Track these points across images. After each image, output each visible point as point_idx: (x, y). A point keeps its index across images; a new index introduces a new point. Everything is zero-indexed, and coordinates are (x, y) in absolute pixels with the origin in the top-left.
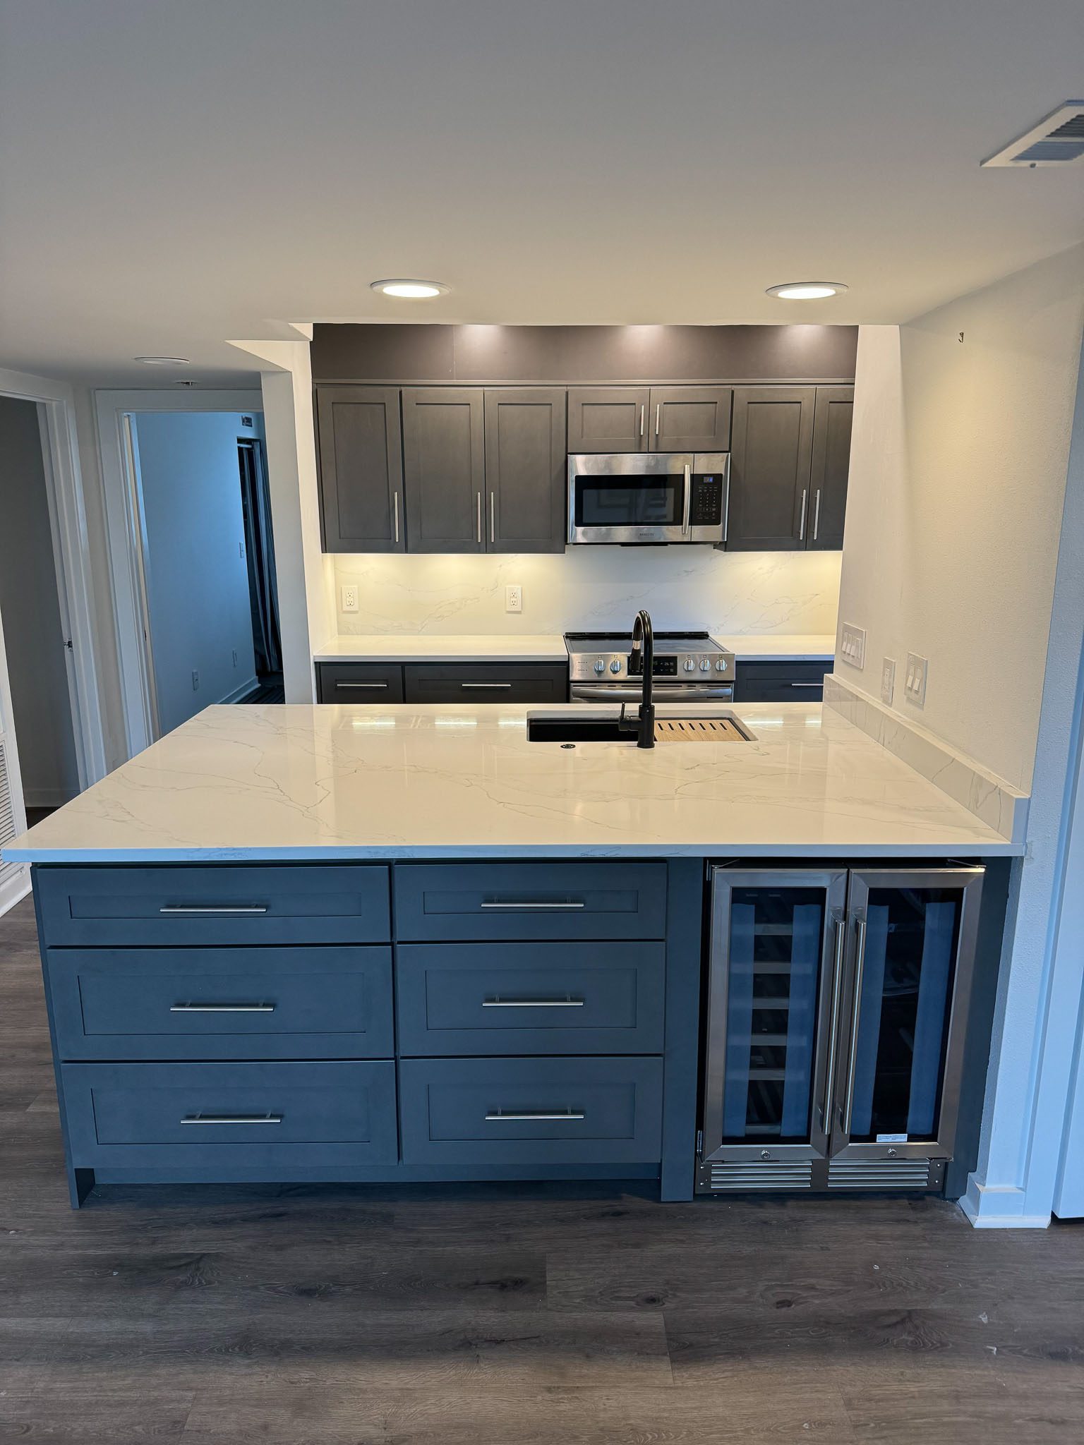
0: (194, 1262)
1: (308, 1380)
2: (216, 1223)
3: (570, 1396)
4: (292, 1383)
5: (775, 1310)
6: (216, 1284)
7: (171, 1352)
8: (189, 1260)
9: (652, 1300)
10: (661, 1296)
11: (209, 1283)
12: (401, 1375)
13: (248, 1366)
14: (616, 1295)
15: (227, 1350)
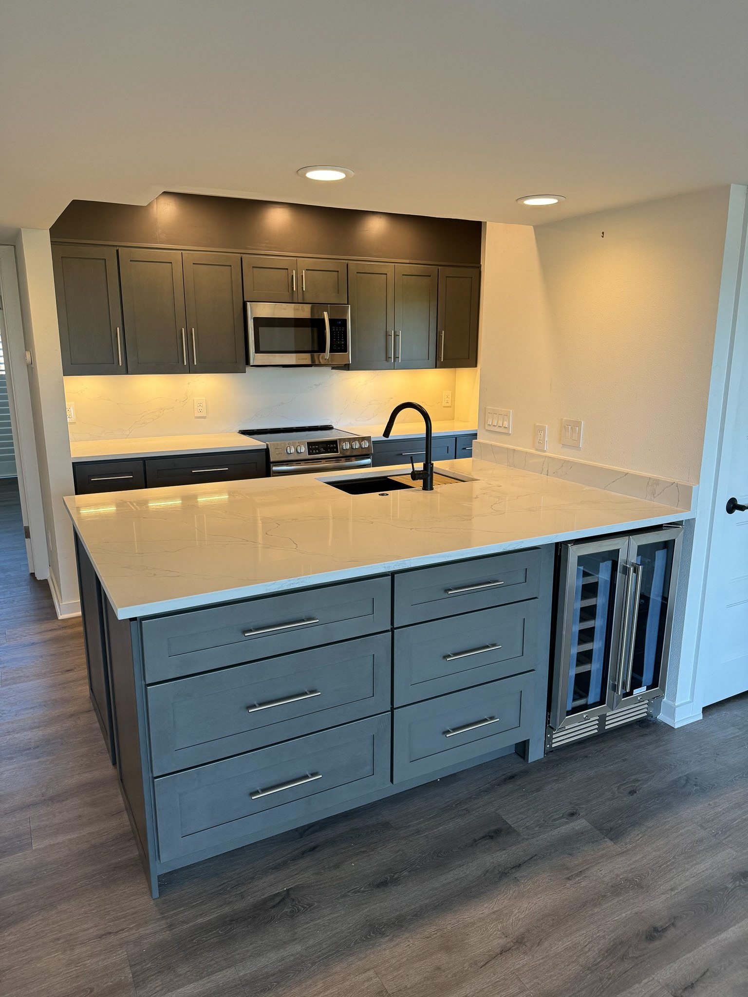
0: (286, 896)
1: (436, 932)
2: (276, 868)
3: (581, 877)
4: (427, 938)
5: (631, 797)
6: (316, 904)
7: (330, 955)
8: (281, 898)
9: (572, 814)
10: (575, 811)
11: (310, 905)
12: (485, 906)
13: (391, 940)
14: (553, 818)
15: (366, 937)
